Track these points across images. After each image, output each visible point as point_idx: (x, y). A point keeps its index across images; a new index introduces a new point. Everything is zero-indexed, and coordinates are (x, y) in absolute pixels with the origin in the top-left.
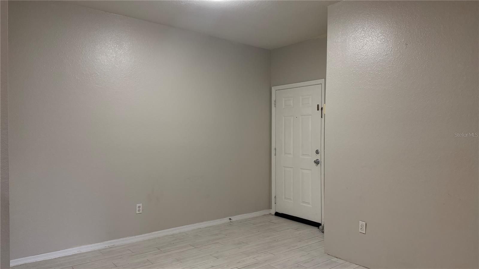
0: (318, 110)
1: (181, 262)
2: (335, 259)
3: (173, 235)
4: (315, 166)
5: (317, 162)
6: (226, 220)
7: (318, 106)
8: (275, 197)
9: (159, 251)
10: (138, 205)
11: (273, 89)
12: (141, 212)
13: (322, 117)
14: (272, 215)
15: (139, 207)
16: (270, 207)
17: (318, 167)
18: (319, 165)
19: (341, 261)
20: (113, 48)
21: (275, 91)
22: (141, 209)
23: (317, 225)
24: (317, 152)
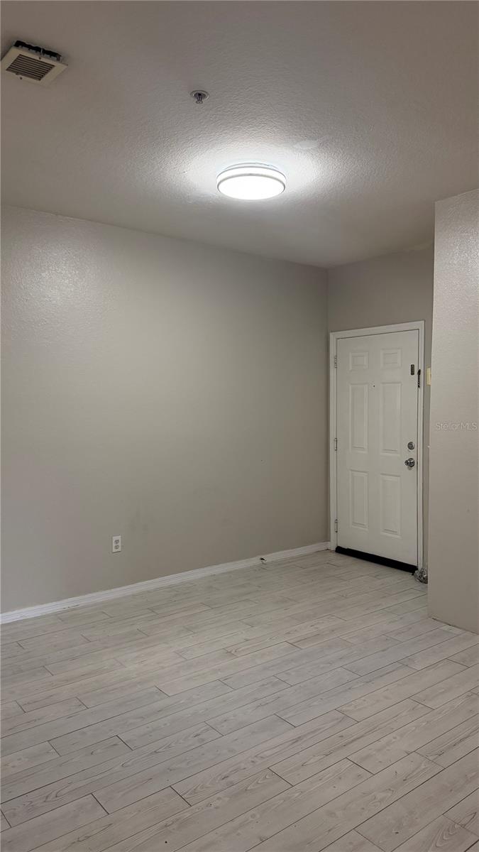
0: (412, 373)
1: (194, 633)
2: (446, 628)
3: (170, 587)
4: (408, 470)
5: (410, 464)
6: (255, 561)
7: (413, 367)
8: (336, 521)
9: (153, 614)
10: (115, 538)
11: (333, 336)
12: (119, 549)
13: (419, 386)
14: (331, 551)
15: (117, 542)
16: (327, 538)
17: (411, 471)
18: (414, 468)
19: (457, 631)
20: (69, 275)
21: (335, 339)
22: (119, 544)
23: (410, 569)
24: (411, 446)
